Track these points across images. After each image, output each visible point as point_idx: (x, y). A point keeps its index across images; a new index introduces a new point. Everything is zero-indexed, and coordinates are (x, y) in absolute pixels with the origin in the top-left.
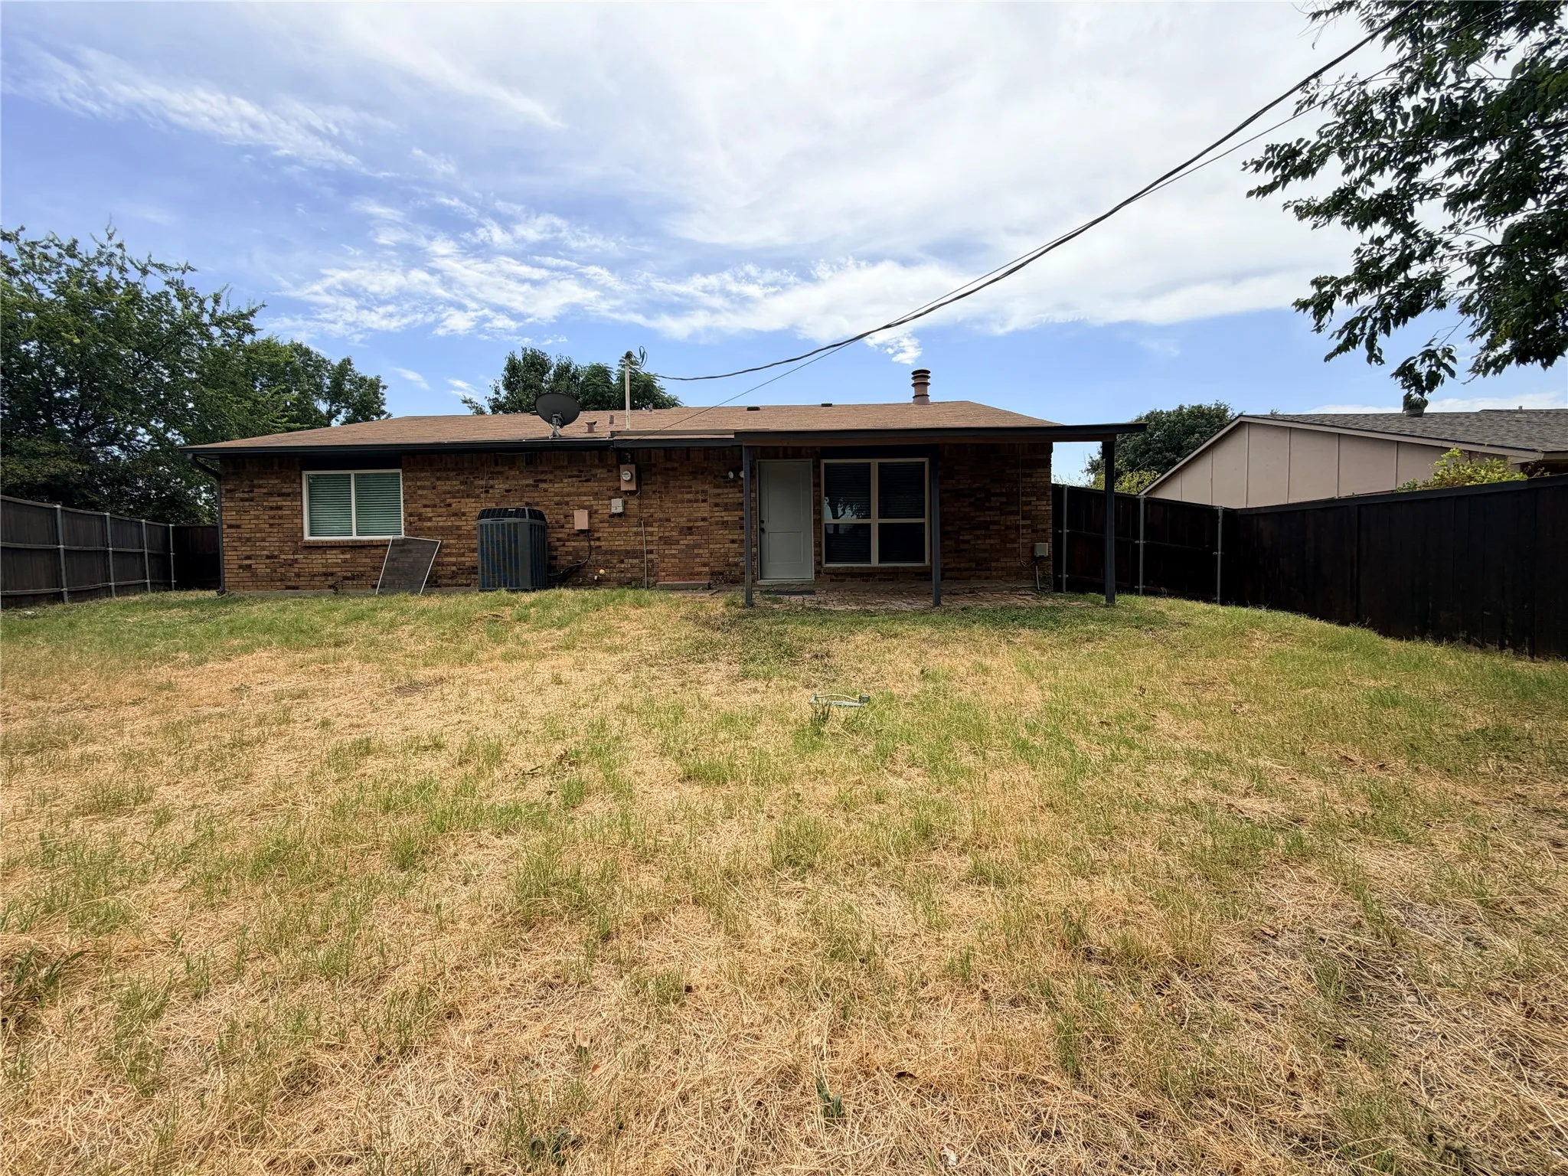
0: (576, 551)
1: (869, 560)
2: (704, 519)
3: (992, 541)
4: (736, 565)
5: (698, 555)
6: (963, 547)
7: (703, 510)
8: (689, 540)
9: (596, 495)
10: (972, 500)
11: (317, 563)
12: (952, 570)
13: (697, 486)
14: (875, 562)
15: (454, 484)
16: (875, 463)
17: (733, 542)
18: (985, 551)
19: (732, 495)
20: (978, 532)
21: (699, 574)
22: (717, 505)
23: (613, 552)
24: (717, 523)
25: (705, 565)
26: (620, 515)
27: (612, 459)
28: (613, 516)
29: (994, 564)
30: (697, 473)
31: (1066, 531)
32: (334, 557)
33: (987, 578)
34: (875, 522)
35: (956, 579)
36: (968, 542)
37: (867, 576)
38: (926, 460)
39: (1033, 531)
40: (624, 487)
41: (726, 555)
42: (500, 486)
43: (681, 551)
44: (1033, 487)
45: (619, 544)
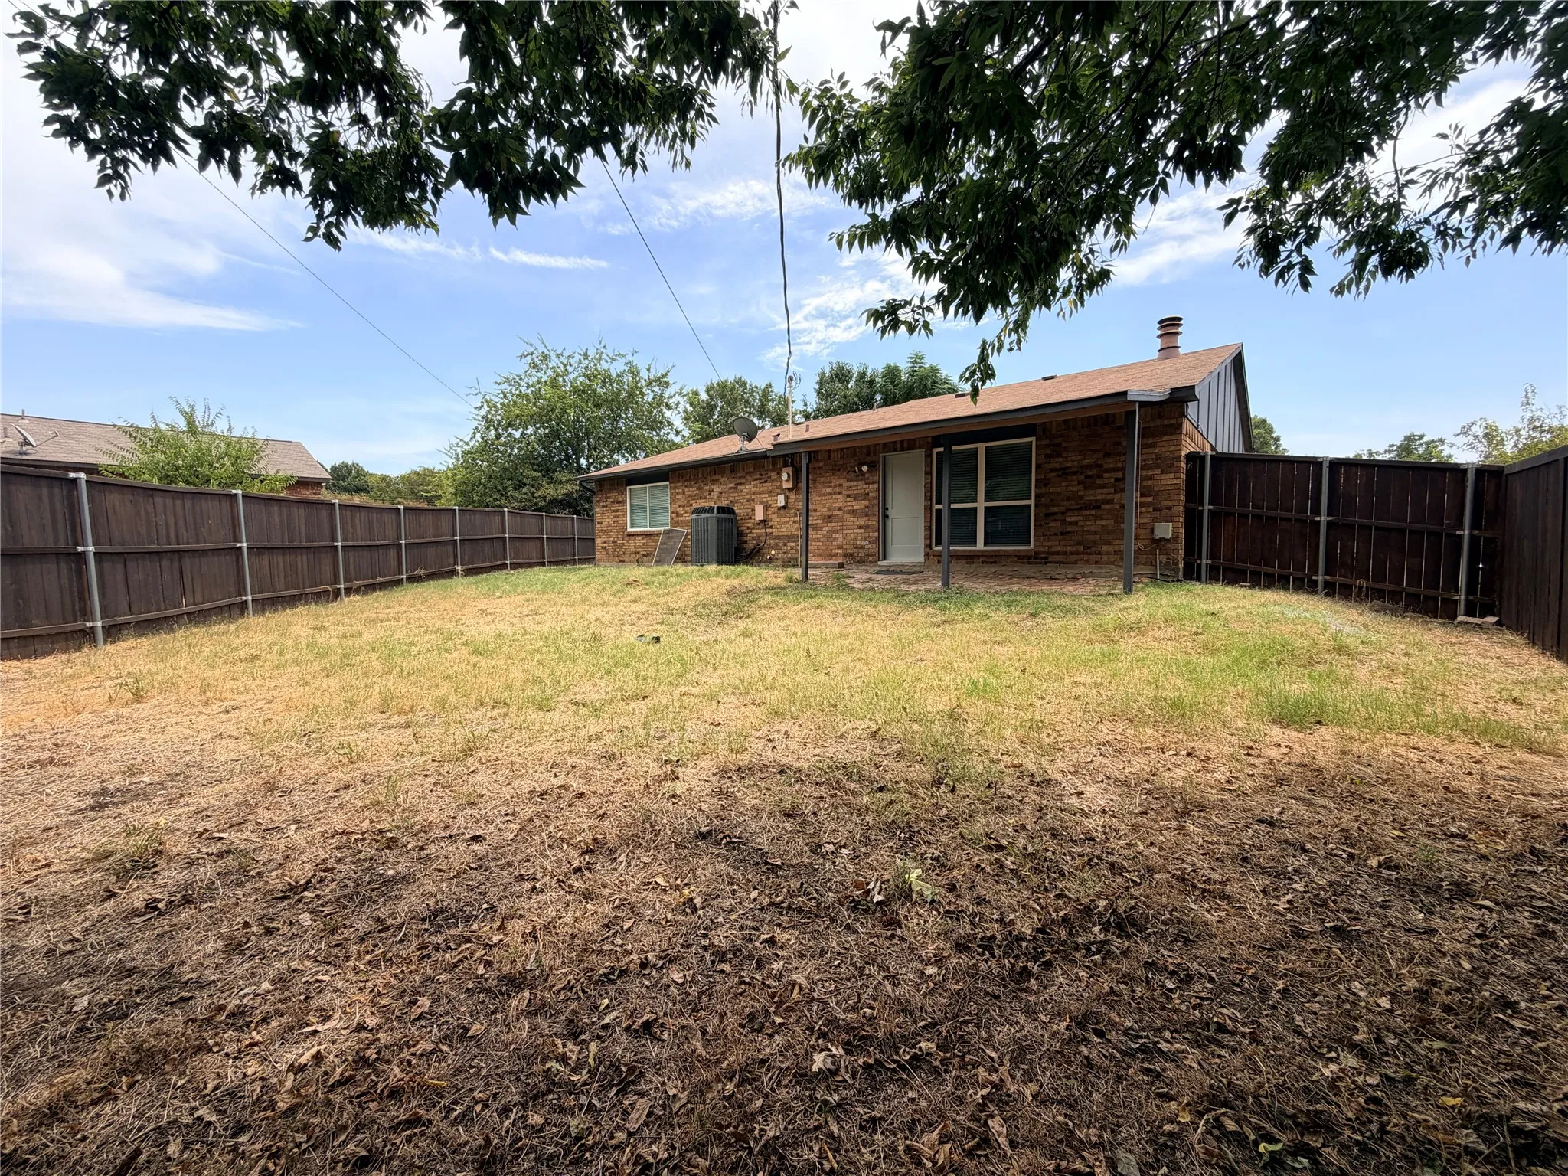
0: (758, 536)
1: (974, 543)
2: (840, 509)
3: (1104, 522)
4: (862, 547)
5: (836, 539)
6: (1069, 529)
7: (839, 501)
8: (829, 526)
9: (770, 493)
10: (1082, 477)
11: (632, 545)
12: (1058, 553)
13: (836, 481)
14: (980, 545)
15: (693, 491)
16: (982, 447)
17: (860, 527)
18: (1095, 533)
19: (861, 487)
20: (1087, 513)
21: (836, 555)
22: (849, 496)
23: (779, 537)
24: (849, 512)
25: (839, 547)
26: (784, 507)
27: (780, 462)
28: (780, 508)
29: (1105, 548)
30: (836, 469)
31: (1207, 507)
32: (639, 542)
33: (1097, 562)
34: (981, 505)
35: (1060, 563)
36: (1076, 523)
37: (971, 558)
38: (1033, 439)
39: (1155, 510)
40: (785, 486)
41: (855, 539)
42: (717, 489)
43: (824, 536)
44: (1158, 458)
45: (784, 531)
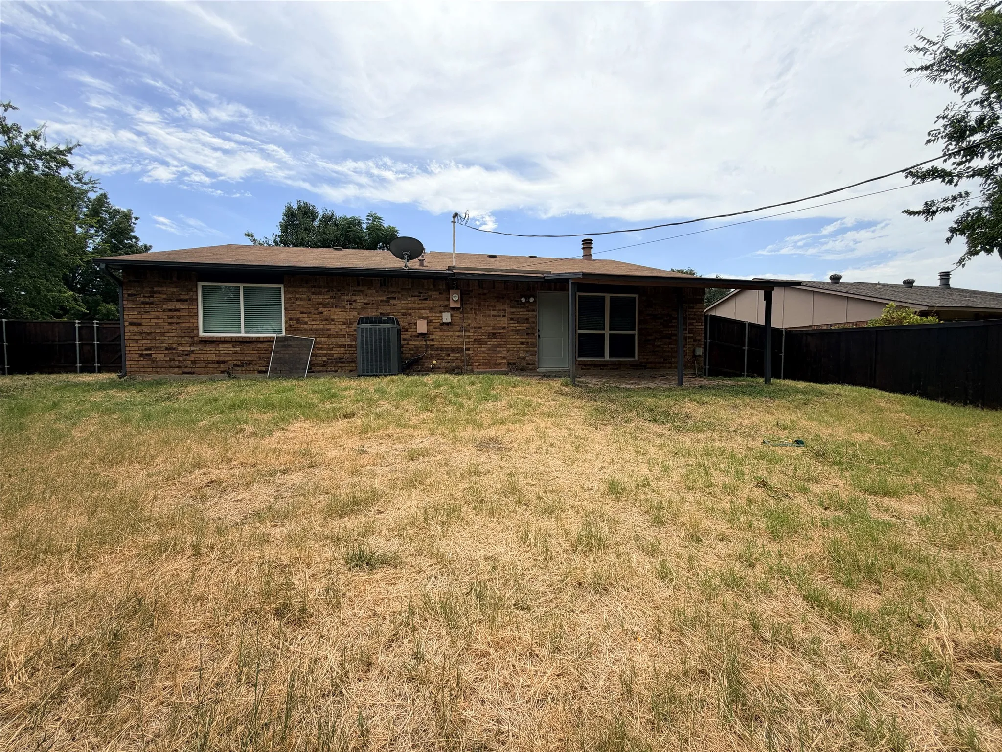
0: (417, 347)
1: (603, 356)
2: (504, 328)
3: (672, 346)
4: (524, 358)
5: (499, 352)
6: (657, 349)
7: (503, 322)
8: (495, 341)
9: (431, 310)
10: (662, 321)
11: (211, 353)
12: (651, 363)
13: (499, 306)
14: (607, 357)
15: (327, 298)
16: (608, 296)
17: (522, 343)
18: (669, 352)
19: (522, 313)
20: (664, 340)
21: (500, 364)
22: (512, 319)
23: (442, 349)
24: (512, 331)
25: (504, 358)
26: (448, 324)
27: (442, 286)
28: (444, 323)
29: (673, 360)
30: (500, 298)
31: (709, 341)
32: (225, 349)
33: (669, 368)
34: (607, 332)
35: (652, 368)
36: (659, 346)
37: (603, 366)
38: (637, 296)
39: (694, 341)
40: (452, 305)
41: (518, 352)
42: (361, 300)
43: (489, 349)
44: (695, 315)
45: (447, 343)
